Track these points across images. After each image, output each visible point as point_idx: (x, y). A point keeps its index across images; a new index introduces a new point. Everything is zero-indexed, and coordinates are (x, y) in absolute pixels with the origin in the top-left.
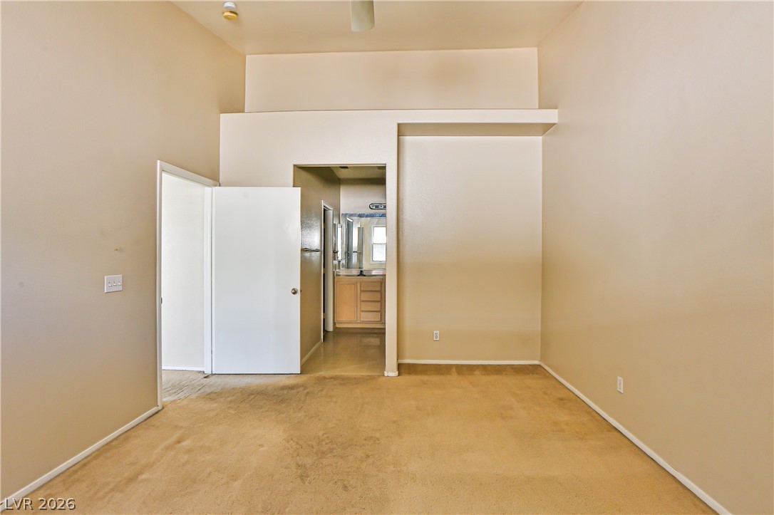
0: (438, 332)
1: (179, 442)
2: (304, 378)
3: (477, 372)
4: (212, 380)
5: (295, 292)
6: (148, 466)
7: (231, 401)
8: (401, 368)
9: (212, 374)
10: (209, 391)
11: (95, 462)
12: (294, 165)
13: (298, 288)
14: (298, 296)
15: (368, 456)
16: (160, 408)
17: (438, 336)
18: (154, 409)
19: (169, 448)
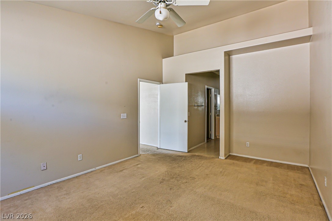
0: (249, 143)
1: (137, 165)
2: (188, 154)
3: (265, 164)
4: (159, 150)
5: (185, 121)
6: (126, 169)
7: (159, 157)
8: (229, 157)
9: (160, 148)
10: (155, 153)
11: (117, 165)
12: (186, 74)
13: (187, 120)
14: (187, 123)
15: (186, 182)
16: (139, 155)
17: (249, 145)
18: (137, 155)
19: (134, 166)
